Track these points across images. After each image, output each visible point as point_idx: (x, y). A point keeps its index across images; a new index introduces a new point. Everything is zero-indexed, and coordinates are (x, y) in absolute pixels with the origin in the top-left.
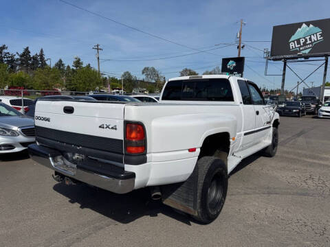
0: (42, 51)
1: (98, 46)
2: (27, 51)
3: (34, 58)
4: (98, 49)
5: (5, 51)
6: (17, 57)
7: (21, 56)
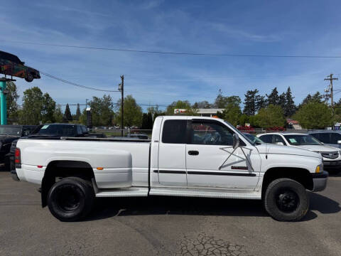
0: (289, 89)
1: (331, 76)
2: (275, 91)
3: (282, 97)
4: (331, 80)
5: (257, 94)
6: (266, 98)
7: (270, 97)
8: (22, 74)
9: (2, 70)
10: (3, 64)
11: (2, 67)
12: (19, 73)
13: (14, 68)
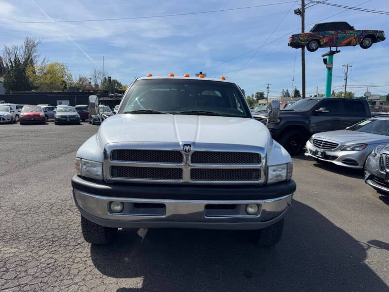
8: (351, 41)
9: (322, 43)
10: (322, 37)
11: (321, 40)
12: (346, 41)
13: (337, 38)
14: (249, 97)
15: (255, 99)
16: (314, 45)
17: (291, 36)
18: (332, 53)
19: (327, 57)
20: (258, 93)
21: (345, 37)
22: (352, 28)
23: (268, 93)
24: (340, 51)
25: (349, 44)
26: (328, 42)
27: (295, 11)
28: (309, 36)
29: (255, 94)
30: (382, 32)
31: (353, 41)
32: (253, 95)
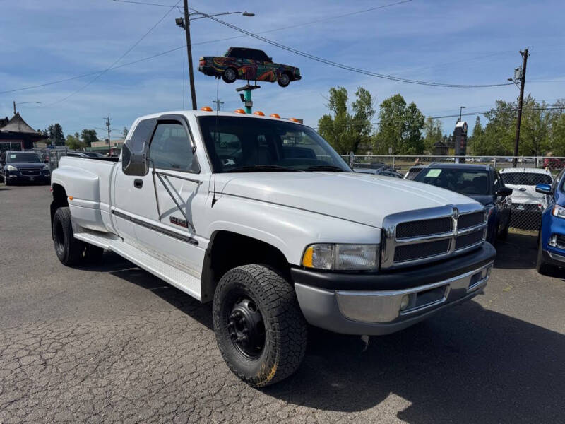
8: (270, 75)
9: (240, 74)
10: (239, 65)
11: (239, 70)
12: (265, 75)
13: (256, 69)
14: (70, 137)
15: (81, 140)
16: (230, 75)
17: (202, 58)
18: (249, 88)
19: (244, 92)
20: (85, 131)
21: (264, 70)
22: (269, 60)
23: (109, 132)
24: (259, 87)
25: (268, 79)
26: (246, 73)
27: (177, 20)
28: (225, 62)
29: (80, 133)
30: (297, 69)
31: (272, 77)
32: (77, 134)
